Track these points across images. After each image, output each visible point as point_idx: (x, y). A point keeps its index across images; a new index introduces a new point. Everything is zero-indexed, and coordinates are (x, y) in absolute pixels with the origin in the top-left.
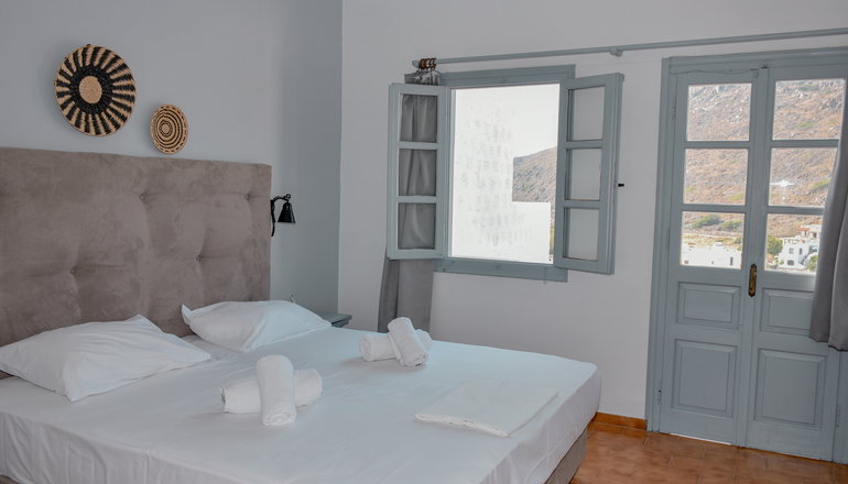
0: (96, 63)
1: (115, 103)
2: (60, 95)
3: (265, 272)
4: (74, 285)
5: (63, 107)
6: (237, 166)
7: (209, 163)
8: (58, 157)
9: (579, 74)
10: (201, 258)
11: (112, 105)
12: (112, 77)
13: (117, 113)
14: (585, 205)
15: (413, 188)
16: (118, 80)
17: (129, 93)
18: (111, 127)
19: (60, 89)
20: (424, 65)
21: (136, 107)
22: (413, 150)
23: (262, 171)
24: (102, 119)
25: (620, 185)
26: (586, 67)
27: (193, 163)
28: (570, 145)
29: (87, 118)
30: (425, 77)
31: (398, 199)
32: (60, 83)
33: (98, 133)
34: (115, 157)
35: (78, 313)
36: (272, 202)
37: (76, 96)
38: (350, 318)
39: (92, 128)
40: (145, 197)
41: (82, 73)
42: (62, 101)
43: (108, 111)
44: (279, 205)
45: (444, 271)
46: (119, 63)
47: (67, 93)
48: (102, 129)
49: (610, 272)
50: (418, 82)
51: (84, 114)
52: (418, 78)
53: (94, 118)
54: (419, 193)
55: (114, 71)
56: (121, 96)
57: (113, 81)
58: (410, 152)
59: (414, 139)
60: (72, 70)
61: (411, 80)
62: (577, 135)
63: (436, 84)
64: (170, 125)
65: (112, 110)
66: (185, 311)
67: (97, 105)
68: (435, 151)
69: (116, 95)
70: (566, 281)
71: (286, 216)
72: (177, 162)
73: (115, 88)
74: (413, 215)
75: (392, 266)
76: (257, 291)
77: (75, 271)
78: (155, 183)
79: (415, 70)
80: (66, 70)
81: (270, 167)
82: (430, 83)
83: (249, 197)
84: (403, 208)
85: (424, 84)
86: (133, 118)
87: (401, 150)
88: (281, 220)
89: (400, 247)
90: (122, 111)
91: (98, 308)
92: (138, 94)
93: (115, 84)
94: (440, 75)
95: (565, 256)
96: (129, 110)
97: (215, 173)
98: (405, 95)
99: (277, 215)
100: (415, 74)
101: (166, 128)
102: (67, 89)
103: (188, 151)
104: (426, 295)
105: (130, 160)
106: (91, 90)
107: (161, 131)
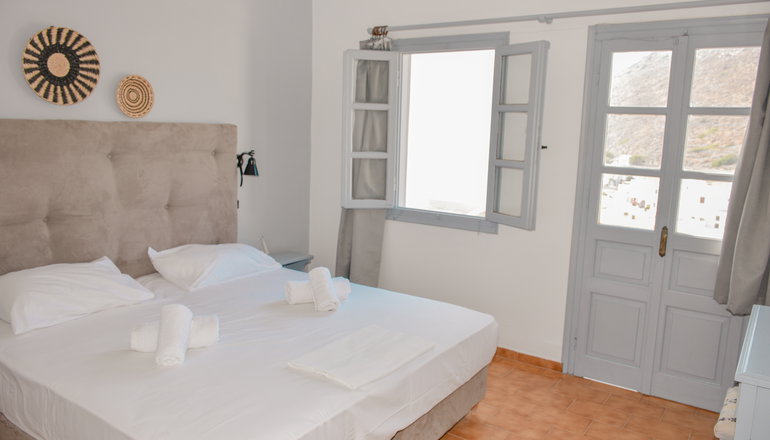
0: (62, 41)
1: (82, 76)
2: (28, 71)
3: (232, 218)
4: (45, 232)
5: (31, 81)
6: (203, 127)
7: (174, 125)
8: (24, 125)
9: (513, 40)
10: (169, 206)
11: (79, 77)
12: (78, 53)
13: (84, 84)
14: (513, 165)
15: (367, 145)
16: (84, 55)
17: (94, 66)
18: (78, 96)
19: (27, 66)
20: (377, 32)
21: (101, 78)
22: (367, 111)
23: (227, 131)
24: (70, 90)
25: (543, 147)
26: (520, 34)
27: (158, 125)
28: (502, 108)
29: (55, 89)
30: (377, 44)
31: (351, 155)
32: (27, 61)
33: (65, 102)
34: (81, 123)
35: (50, 255)
36: (240, 158)
37: (45, 71)
38: (312, 258)
39: (60, 98)
40: (112, 156)
41: (49, 51)
42: (30, 76)
43: (76, 83)
44: (246, 158)
45: (394, 219)
46: (83, 40)
47: (36, 69)
48: (69, 98)
49: (532, 228)
50: (371, 48)
51: (52, 87)
52: (371, 44)
53: (62, 90)
54: (372, 149)
55: (80, 48)
56: (87, 70)
57: (80, 56)
58: (363, 113)
59: (368, 100)
60: (39, 49)
61: (365, 46)
62: (509, 100)
63: (388, 50)
64: (136, 92)
65: (80, 82)
66: (152, 252)
67: (69, 75)
68: (387, 112)
69: (83, 69)
70: (496, 232)
71: (251, 170)
72: (141, 125)
73: (82, 62)
74: (367, 170)
75: (348, 214)
76: (223, 235)
77: (49, 220)
78: (118, 144)
79: (369, 36)
80: (32, 48)
81: (233, 128)
82: (381, 49)
83: (216, 153)
84: (357, 163)
85: (377, 49)
86: (97, 88)
87: (356, 111)
88: (246, 173)
89: (354, 197)
90: (88, 83)
91: (67, 251)
92: (101, 67)
93: (81, 59)
94: (393, 41)
95: (496, 211)
96: (95, 81)
97: (180, 133)
98: (360, 61)
99: (244, 167)
100: (369, 41)
101: (133, 96)
102: (35, 66)
103: (155, 114)
104: (378, 239)
105: (95, 125)
106: (59, 65)
107: (129, 99)
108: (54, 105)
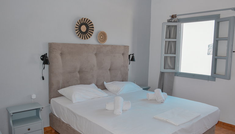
0: (85, 22)
1: (89, 31)
2: (76, 30)
3: (127, 74)
4: (78, 75)
5: (77, 33)
6: (120, 46)
7: (112, 46)
8: (75, 45)
9: (221, 17)
10: (110, 70)
11: (88, 32)
12: (89, 25)
13: (90, 34)
14: (222, 58)
15: (169, 52)
16: (90, 26)
17: (92, 29)
18: (88, 37)
19: (76, 29)
20: (173, 17)
21: (94, 32)
22: (169, 41)
23: (126, 47)
24: (86, 36)
25: (233, 52)
26: (223, 15)
27: (108, 46)
28: (217, 39)
29: (82, 35)
30: (173, 20)
31: (164, 55)
32: (76, 27)
34: (89, 45)
35: (79, 82)
36: (129, 56)
37: (80, 30)
38: (150, 87)
39: (84, 38)
40: (96, 54)
41: (82, 25)
42: (77, 32)
43: (88, 33)
44: (131, 56)
45: (177, 76)
46: (90, 22)
47: (78, 30)
48: (86, 38)
49: (229, 79)
50: (171, 22)
51: (82, 34)
52: (171, 20)
53: (84, 35)
54: (170, 53)
55: (89, 24)
56: (90, 30)
57: (89, 26)
58: (168, 42)
59: (170, 38)
60: (79, 24)
61: (169, 21)
62: (220, 36)
63: (177, 22)
64: (103, 36)
65: (89, 33)
66: (105, 83)
67: (85, 32)
68: (176, 41)
69: (89, 30)
70: (215, 81)
71: (133, 59)
72: (104, 46)
73: (89, 28)
74: (169, 60)
75: (162, 74)
76: (124, 79)
77: (79, 72)
78: (98, 51)
79: (170, 18)
80: (78, 24)
81: (128, 46)
82: (174, 22)
83: (123, 54)
84: (166, 58)
85: (173, 22)
86: (93, 35)
87: (166, 41)
88: (131, 60)
89: (164, 68)
90: (91, 33)
91: (84, 81)
92: (94, 29)
93: (89, 27)
94: (178, 19)
95: (215, 73)
96: (92, 33)
97: (114, 48)
98: (167, 26)
99: (131, 59)
100: (170, 20)
102: (78, 29)
104: (172, 83)
105: (92, 45)
106: (84, 29)
107: (100, 38)
108: (82, 40)
